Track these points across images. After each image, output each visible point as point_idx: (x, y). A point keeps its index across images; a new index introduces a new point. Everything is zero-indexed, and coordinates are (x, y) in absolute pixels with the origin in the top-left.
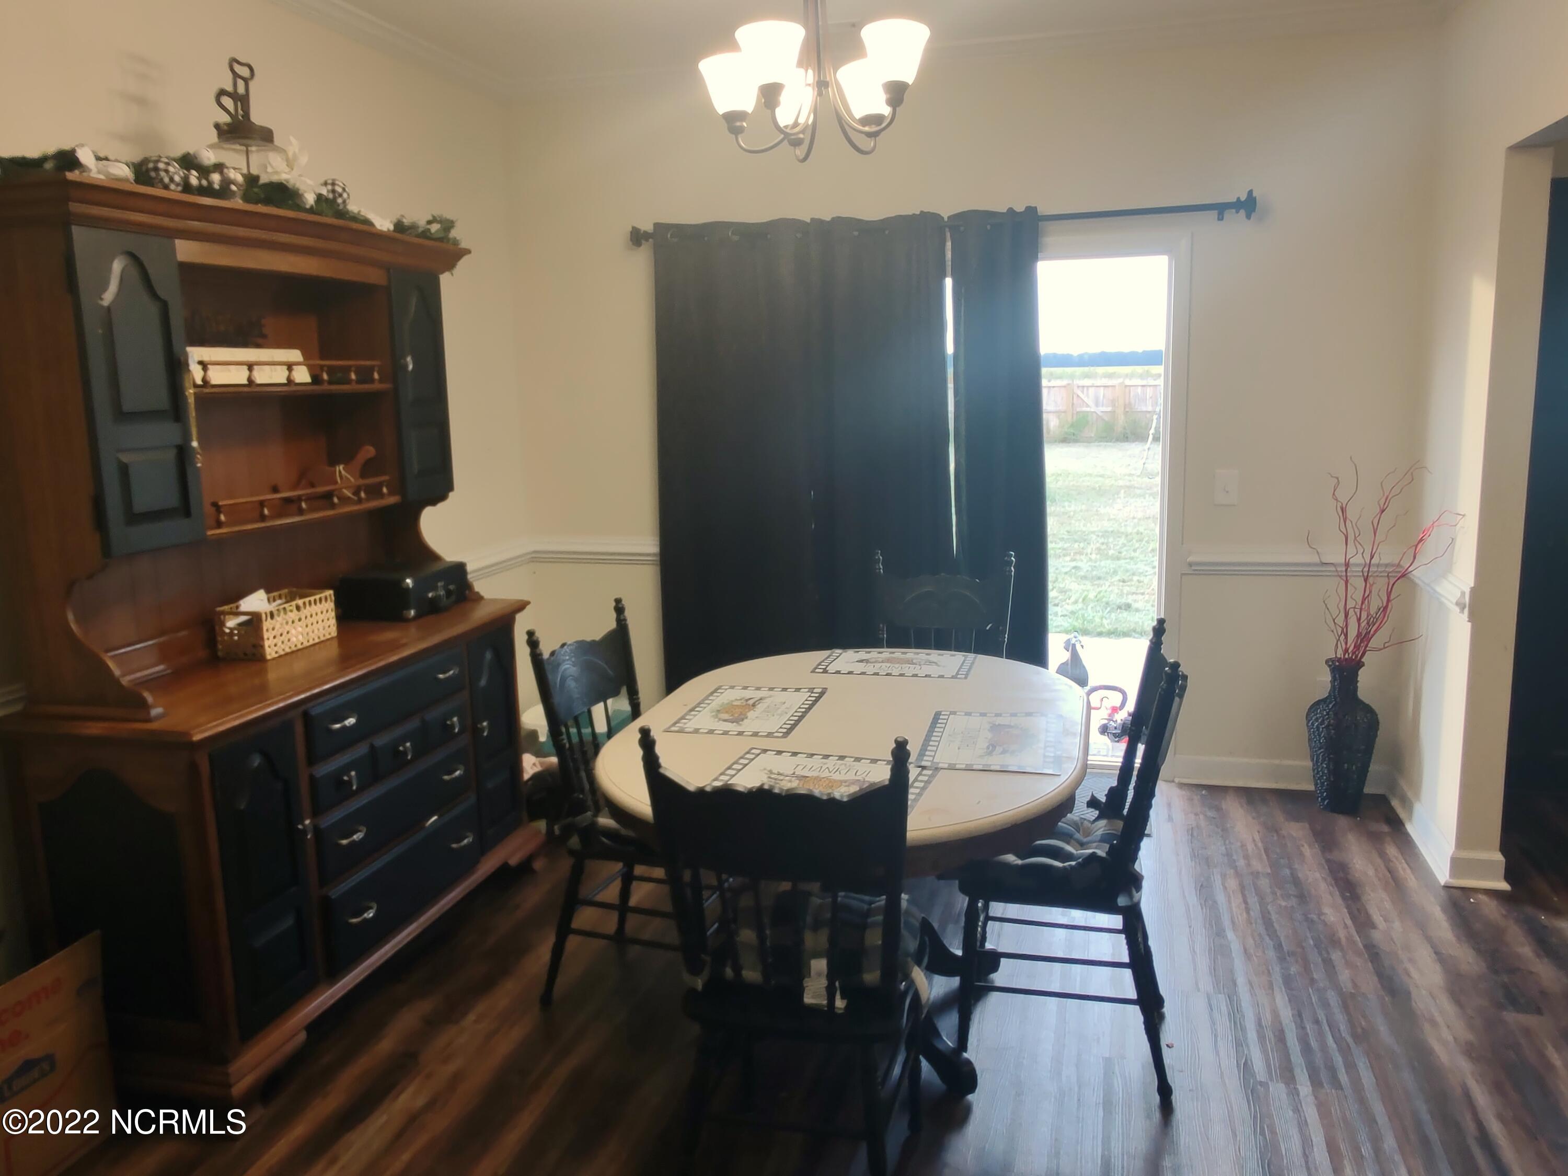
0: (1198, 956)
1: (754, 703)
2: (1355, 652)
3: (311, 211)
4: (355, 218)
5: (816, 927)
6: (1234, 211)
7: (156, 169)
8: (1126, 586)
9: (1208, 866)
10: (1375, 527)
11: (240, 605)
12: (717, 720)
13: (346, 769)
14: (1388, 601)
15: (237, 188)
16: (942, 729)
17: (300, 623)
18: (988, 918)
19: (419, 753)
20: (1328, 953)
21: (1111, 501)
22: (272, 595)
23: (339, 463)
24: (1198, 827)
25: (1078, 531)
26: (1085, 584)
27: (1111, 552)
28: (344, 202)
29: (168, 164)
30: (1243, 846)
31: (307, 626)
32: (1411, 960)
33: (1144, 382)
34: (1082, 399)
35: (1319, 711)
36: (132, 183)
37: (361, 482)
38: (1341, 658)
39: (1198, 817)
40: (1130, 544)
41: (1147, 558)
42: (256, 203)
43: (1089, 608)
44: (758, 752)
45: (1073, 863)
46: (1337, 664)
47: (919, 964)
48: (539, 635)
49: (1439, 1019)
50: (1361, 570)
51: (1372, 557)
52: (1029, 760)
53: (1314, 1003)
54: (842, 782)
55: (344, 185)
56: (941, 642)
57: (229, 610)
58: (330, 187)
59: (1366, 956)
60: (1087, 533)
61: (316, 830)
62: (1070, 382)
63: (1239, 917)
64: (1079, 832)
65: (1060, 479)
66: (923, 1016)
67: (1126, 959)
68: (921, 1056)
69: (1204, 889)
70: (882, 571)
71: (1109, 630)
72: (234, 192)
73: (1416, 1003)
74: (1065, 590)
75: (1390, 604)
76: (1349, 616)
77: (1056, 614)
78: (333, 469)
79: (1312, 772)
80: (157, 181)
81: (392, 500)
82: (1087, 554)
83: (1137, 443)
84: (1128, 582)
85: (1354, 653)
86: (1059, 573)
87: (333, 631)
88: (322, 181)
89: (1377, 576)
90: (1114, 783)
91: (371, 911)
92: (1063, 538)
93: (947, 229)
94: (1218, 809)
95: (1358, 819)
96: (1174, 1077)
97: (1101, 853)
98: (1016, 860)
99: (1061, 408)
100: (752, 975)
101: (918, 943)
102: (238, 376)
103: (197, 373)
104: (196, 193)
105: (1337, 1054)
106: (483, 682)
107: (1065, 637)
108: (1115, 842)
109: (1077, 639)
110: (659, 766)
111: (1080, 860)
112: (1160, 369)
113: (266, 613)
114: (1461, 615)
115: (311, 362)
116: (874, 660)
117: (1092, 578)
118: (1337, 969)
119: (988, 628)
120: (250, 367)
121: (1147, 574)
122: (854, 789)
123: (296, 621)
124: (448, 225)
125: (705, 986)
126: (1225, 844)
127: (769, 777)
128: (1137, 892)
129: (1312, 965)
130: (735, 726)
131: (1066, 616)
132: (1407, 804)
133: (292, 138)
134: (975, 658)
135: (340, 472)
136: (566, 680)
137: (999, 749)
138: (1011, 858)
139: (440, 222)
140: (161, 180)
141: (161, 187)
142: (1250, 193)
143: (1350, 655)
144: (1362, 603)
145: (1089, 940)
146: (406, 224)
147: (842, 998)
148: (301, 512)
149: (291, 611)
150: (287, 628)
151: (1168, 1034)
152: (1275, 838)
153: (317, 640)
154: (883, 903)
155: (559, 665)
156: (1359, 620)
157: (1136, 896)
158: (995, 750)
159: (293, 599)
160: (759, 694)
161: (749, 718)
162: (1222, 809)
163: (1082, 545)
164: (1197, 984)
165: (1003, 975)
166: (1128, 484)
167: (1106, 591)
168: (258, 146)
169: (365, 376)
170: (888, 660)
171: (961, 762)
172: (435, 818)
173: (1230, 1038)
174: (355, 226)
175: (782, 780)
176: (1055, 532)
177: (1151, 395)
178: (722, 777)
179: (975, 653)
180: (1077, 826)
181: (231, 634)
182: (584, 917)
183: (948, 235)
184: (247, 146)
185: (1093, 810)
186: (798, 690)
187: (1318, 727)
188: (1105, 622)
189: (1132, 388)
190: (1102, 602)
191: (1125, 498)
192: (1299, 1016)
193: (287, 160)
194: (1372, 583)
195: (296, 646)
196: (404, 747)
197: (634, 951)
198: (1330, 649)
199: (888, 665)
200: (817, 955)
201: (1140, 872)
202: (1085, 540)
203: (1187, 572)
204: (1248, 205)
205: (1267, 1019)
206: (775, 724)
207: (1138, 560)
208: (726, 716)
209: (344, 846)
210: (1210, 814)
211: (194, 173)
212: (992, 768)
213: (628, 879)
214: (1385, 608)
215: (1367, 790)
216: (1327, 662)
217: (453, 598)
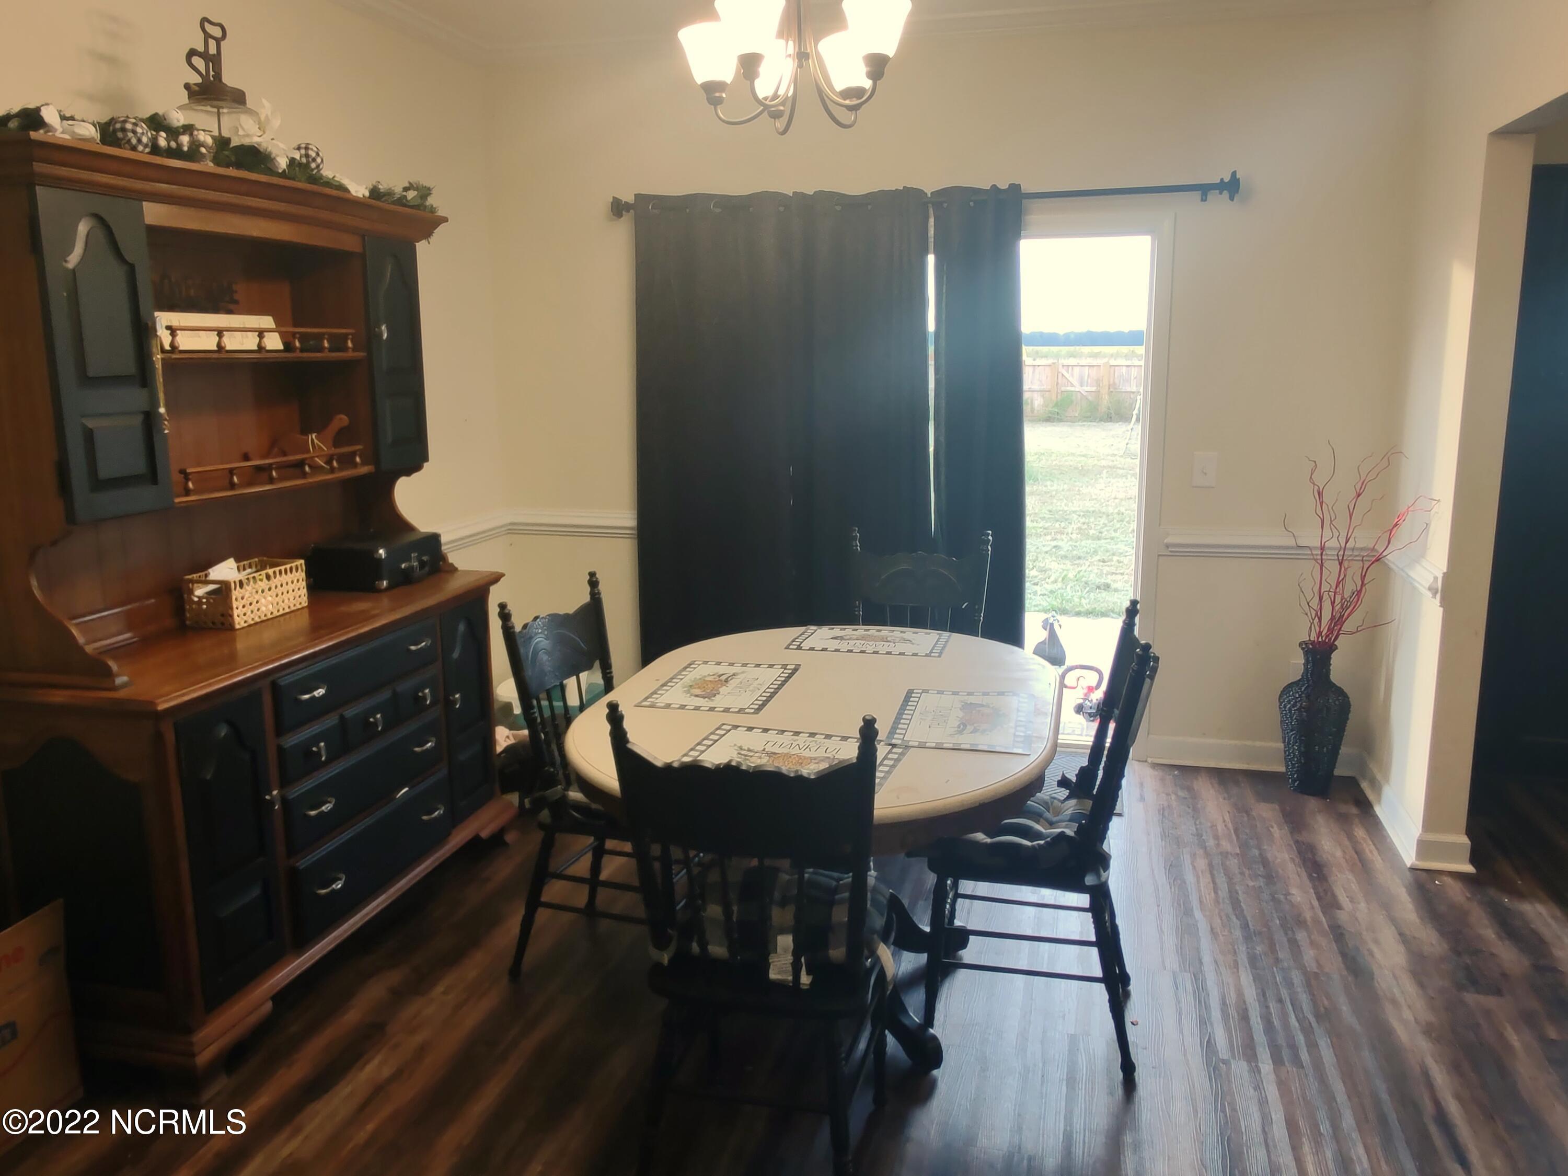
0: (1166, 934)
1: (727, 679)
2: (1329, 635)
3: (283, 175)
4: (329, 184)
5: (783, 903)
6: (1218, 191)
7: (124, 130)
8: (1106, 566)
9: (1178, 846)
10: (1351, 511)
11: (209, 573)
12: (689, 695)
13: (315, 740)
14: (1363, 585)
15: (207, 150)
16: (914, 707)
17: (270, 593)
18: (958, 896)
19: (390, 725)
20: (1293, 932)
21: (1093, 481)
22: (242, 564)
23: (311, 432)
24: (1169, 806)
25: (1060, 511)
26: (1064, 564)
27: (1092, 532)
28: (318, 166)
29: (135, 124)
30: (1213, 826)
31: (277, 596)
32: (1376, 941)
33: (1129, 363)
34: (1066, 378)
35: (1291, 694)
36: (98, 144)
37: (333, 451)
38: (1314, 641)
39: (1170, 797)
40: (1111, 524)
41: (1127, 539)
42: (228, 166)
43: (1069, 587)
44: (729, 727)
45: (1042, 842)
46: (1311, 646)
47: (885, 941)
48: (510, 607)
49: (1401, 999)
50: (1336, 553)
51: (1347, 543)
52: (999, 739)
53: (1279, 983)
54: (811, 759)
55: (317, 149)
56: (918, 620)
57: (198, 578)
58: (303, 152)
59: (1332, 937)
60: (1068, 512)
61: (284, 800)
62: (1056, 361)
63: (1207, 897)
64: (1049, 812)
65: (1044, 458)
66: (889, 992)
67: (1093, 938)
68: (887, 1032)
69: (1173, 869)
70: (859, 548)
71: (1088, 610)
72: (203, 155)
73: (1379, 984)
74: (1044, 569)
75: (1364, 588)
76: (1324, 599)
77: (1035, 593)
78: (305, 437)
79: (1283, 753)
80: (123, 142)
81: (365, 470)
82: (1067, 534)
83: (1120, 423)
84: (1108, 562)
85: (1327, 636)
86: (1040, 553)
87: (304, 601)
88: (295, 145)
89: (1352, 560)
90: (1085, 763)
91: (339, 882)
92: (1044, 517)
93: (930, 205)
94: (1189, 789)
95: (1328, 800)
96: (1137, 1054)
97: (1070, 832)
98: (985, 839)
99: (1045, 387)
100: (718, 950)
101: (884, 920)
102: (208, 342)
103: (165, 338)
104: (165, 155)
105: (1299, 1033)
106: (456, 655)
107: (1044, 616)
108: (1084, 822)
109: (1055, 618)
110: (627, 741)
111: (1049, 839)
112: (1141, 350)
113: (235, 582)
114: (1433, 599)
115: (283, 329)
116: (848, 637)
117: (1073, 557)
118: (1302, 948)
119: (963, 607)
120: (220, 333)
121: (1127, 554)
122: (824, 766)
123: (266, 590)
124: (425, 192)
125: (670, 961)
126: (1196, 824)
127: (739, 754)
128: (1104, 872)
129: (1277, 946)
130: (707, 702)
131: (1045, 595)
132: (1377, 786)
133: (264, 101)
134: (949, 636)
135: (312, 440)
136: (538, 653)
137: (970, 728)
138: (980, 837)
139: (417, 189)
140: (129, 141)
141: (129, 147)
142: (1234, 174)
143: (1324, 638)
144: (1336, 588)
145: (1057, 918)
146: (382, 191)
147: (808, 973)
148: (271, 481)
149: (261, 580)
150: (257, 597)
151: (1132, 1012)
152: (1246, 819)
153: (287, 610)
154: (850, 880)
155: (531, 638)
156: (1333, 603)
157: (1104, 875)
158: (966, 728)
159: (263, 568)
160: (732, 670)
161: (721, 693)
162: (1194, 790)
163: (1063, 524)
164: (1163, 962)
165: (972, 952)
166: (1110, 464)
167: (1085, 571)
168: (230, 108)
169: (338, 344)
170: (863, 638)
171: (931, 742)
172: (406, 789)
173: (1194, 1016)
174: (327, 191)
175: (751, 757)
176: (1037, 511)
177: (1135, 376)
178: (692, 753)
179: (950, 631)
180: (1047, 805)
181: (200, 602)
182: (554, 891)
183: (931, 211)
184: (219, 108)
185: (1064, 789)
186: (771, 666)
187: (1290, 709)
188: (1083, 601)
189: (1116, 368)
190: (1082, 582)
191: (1107, 478)
192: (1263, 996)
193: (260, 123)
194: (1346, 567)
195: (265, 615)
196: (375, 718)
197: (604, 925)
198: (1304, 631)
199: (863, 642)
200: (783, 931)
201: (1108, 852)
202: (1066, 520)
203: (1164, 554)
204: (1232, 187)
205: (1232, 997)
206: (747, 700)
207: (1119, 540)
208: (698, 692)
209: (313, 817)
210: (1181, 793)
211: (163, 134)
212: (963, 746)
213: (599, 853)
214: (1359, 592)
215: (1337, 772)
216: (1300, 644)
217: (427, 569)
